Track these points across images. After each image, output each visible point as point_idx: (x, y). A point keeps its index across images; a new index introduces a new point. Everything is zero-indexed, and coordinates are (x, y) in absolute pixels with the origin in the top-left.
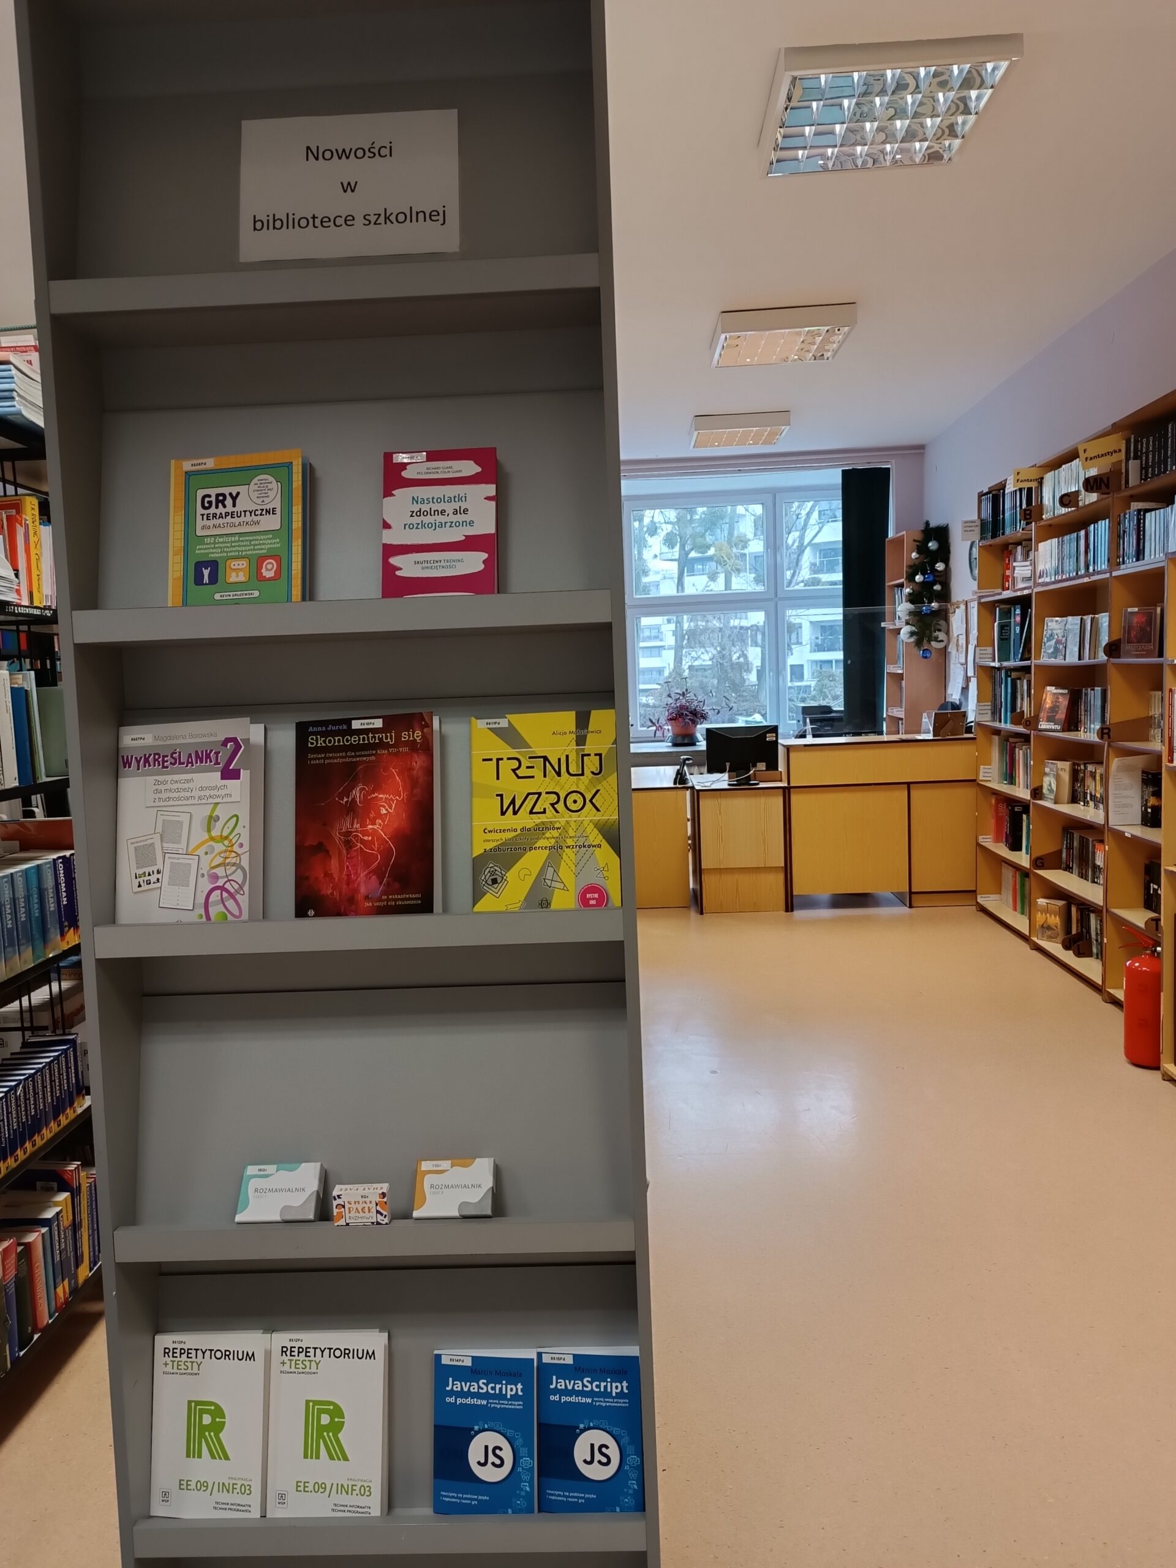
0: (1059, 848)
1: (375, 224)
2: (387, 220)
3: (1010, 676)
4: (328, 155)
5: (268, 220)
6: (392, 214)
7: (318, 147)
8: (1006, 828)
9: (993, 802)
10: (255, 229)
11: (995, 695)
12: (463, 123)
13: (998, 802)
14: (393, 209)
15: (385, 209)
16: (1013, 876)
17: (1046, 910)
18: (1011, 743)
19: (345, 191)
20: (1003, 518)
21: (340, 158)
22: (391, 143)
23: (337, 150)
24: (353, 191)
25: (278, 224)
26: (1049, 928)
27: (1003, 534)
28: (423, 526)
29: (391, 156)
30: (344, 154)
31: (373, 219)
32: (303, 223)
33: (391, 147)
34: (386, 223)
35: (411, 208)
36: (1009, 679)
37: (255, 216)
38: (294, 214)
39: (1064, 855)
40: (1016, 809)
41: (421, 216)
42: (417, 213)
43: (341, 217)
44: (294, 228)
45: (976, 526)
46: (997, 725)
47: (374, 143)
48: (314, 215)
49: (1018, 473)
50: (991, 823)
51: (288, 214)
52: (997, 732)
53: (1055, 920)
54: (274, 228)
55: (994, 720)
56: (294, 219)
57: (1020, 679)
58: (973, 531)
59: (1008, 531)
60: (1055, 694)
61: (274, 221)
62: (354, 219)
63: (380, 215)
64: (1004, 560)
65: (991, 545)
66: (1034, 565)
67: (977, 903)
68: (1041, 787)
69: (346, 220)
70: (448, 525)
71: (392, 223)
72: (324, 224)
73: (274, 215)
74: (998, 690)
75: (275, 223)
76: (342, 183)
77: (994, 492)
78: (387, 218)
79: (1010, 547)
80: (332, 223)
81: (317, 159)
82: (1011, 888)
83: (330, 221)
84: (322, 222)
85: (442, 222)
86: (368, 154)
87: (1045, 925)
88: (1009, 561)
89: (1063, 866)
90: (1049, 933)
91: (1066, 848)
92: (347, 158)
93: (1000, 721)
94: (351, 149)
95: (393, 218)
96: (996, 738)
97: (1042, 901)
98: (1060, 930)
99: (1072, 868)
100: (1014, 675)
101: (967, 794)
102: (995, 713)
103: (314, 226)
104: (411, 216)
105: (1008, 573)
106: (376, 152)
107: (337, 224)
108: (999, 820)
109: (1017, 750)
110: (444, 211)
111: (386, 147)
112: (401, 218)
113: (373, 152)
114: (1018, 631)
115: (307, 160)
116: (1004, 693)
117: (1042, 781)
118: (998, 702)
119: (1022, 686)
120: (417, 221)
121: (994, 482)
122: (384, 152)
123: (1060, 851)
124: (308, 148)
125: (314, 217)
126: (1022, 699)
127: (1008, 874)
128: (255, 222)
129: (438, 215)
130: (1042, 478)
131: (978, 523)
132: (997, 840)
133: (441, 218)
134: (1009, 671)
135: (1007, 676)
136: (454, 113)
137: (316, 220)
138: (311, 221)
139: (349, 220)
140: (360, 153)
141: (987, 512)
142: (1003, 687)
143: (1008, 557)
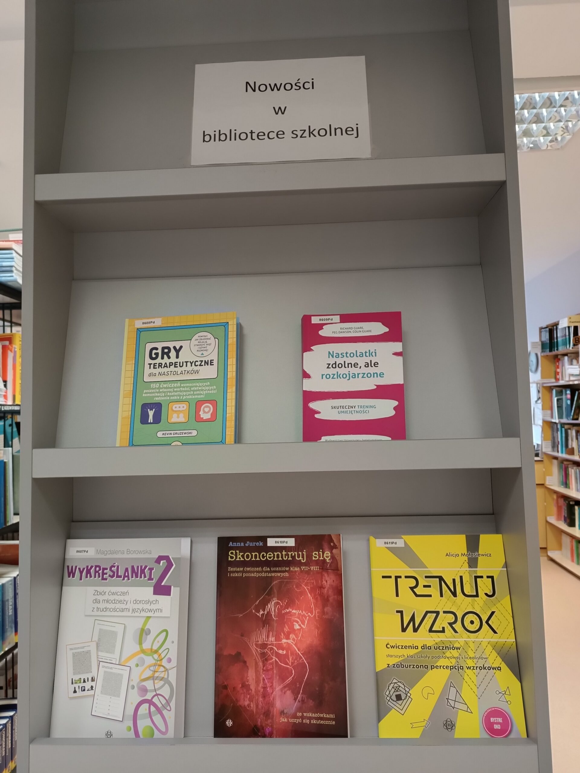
1: (301, 137)
2: (311, 134)
4: (263, 88)
5: (215, 135)
6: (315, 130)
7: (255, 83)
9: (555, 497)
10: (204, 141)
11: (553, 437)
12: (369, 65)
13: (558, 497)
14: (315, 127)
15: (309, 127)
16: (570, 542)
18: (565, 465)
19: (277, 114)
20: (557, 342)
21: (272, 90)
22: (313, 79)
23: (270, 85)
24: (283, 113)
25: (223, 137)
27: (557, 350)
28: (338, 376)
29: (313, 88)
30: (276, 87)
31: (299, 133)
32: (243, 136)
33: (313, 82)
34: (310, 136)
35: (330, 125)
36: (563, 429)
37: (204, 132)
38: (235, 130)
40: (571, 503)
41: (339, 131)
42: (335, 129)
43: (274, 132)
44: (235, 140)
45: (539, 345)
46: (555, 454)
47: (299, 79)
48: (252, 131)
49: (570, 318)
50: (554, 509)
51: (231, 130)
52: (556, 458)
54: (220, 140)
55: (553, 451)
56: (235, 133)
57: (570, 429)
58: (537, 347)
59: (560, 348)
61: (220, 135)
62: (284, 134)
63: (305, 131)
65: (547, 356)
67: (548, 556)
69: (277, 135)
70: (360, 376)
71: (315, 136)
72: (260, 137)
73: (220, 131)
74: (555, 434)
75: (220, 136)
76: (274, 108)
77: (550, 328)
78: (310, 133)
79: (559, 357)
80: (266, 137)
81: (254, 91)
82: (569, 548)
83: (264, 135)
84: (258, 136)
85: (356, 136)
86: (294, 87)
92: (278, 90)
93: (558, 452)
94: (281, 84)
95: (315, 133)
96: (555, 462)
100: (566, 427)
101: (540, 491)
102: (554, 446)
103: (252, 139)
104: (330, 131)
105: (558, 370)
106: (301, 85)
107: (270, 137)
108: (559, 508)
109: (570, 469)
110: (357, 128)
111: (309, 83)
112: (322, 132)
113: (299, 86)
114: (569, 402)
115: (247, 91)
116: (559, 436)
118: (556, 441)
119: (572, 433)
120: (336, 135)
121: (550, 321)
122: (307, 86)
124: (247, 83)
125: (252, 132)
126: (572, 440)
127: (566, 540)
128: (204, 136)
129: (353, 130)
131: (540, 343)
132: (558, 519)
133: (355, 132)
134: (563, 425)
135: (562, 427)
136: (363, 58)
137: (253, 134)
138: (249, 135)
139: (280, 134)
140: (288, 87)
141: (546, 337)
142: (559, 433)
143: (558, 362)
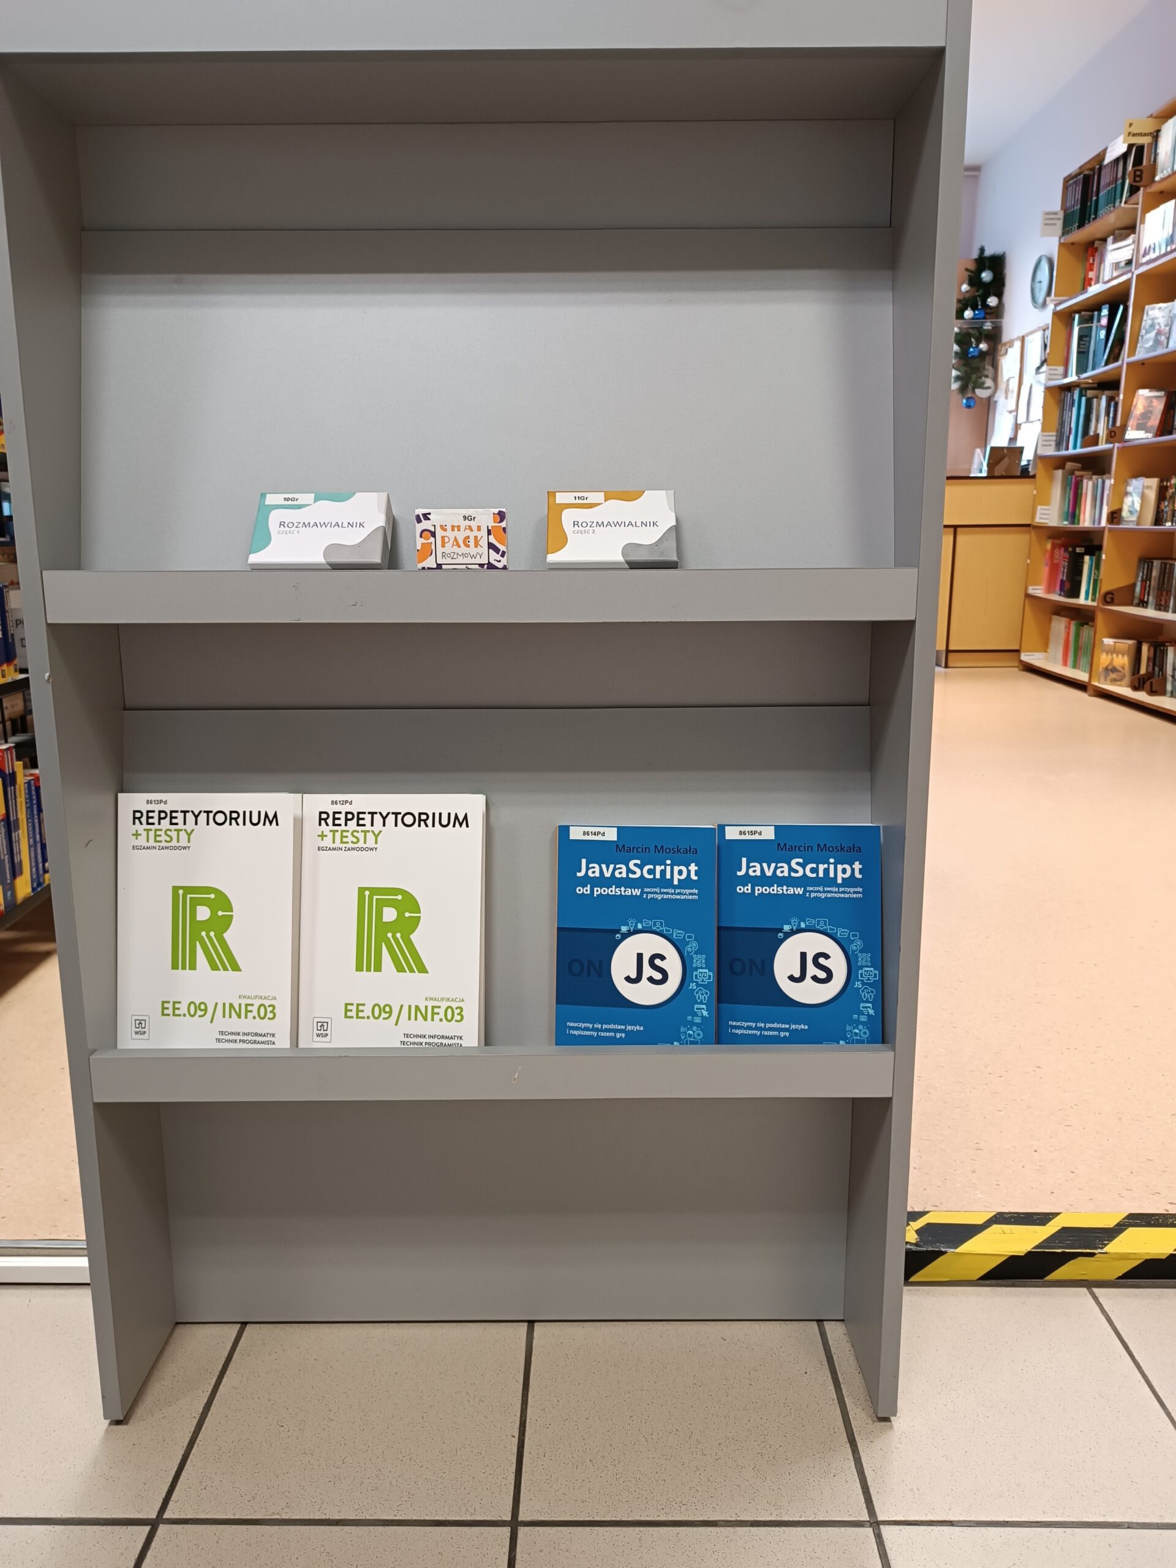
0: (1130, 582)
3: (1085, 396)
8: (1062, 576)
9: (1049, 546)
11: (1062, 424)
13: (1054, 545)
16: (1066, 627)
17: (1112, 651)
18: (1076, 477)
20: (1097, 197)
26: (1114, 670)
27: (1095, 223)
36: (1084, 399)
39: (1138, 589)
40: (1078, 550)
45: (1059, 219)
46: (1062, 452)
49: (1131, 125)
50: (1044, 571)
52: (1062, 461)
53: (1123, 661)
55: (1058, 447)
57: (1097, 397)
58: (1054, 224)
60: (1149, 397)
64: (1087, 260)
65: (1072, 242)
66: (1138, 242)
67: (1021, 662)
68: (1120, 510)
74: (1066, 417)
77: (1086, 172)
79: (1097, 244)
82: (1062, 642)
87: (1110, 667)
88: (1094, 260)
89: (1136, 601)
90: (1113, 676)
91: (1142, 581)
93: (1067, 445)
96: (1060, 469)
97: (1109, 641)
98: (1127, 671)
99: (1147, 603)
100: (1090, 393)
101: (1021, 539)
102: (1061, 437)
105: (1091, 275)
108: (1054, 568)
109: (1085, 481)
114: (1103, 334)
116: (1074, 417)
117: (1122, 502)
118: (1067, 429)
119: (1099, 405)
121: (1088, 156)
123: (1134, 586)
126: (1097, 421)
127: (1060, 619)
130: (1158, 131)
131: (1062, 213)
132: (1050, 585)
134: (1084, 390)
135: (1081, 393)
141: (1075, 199)
142: (1075, 410)
143: (1093, 256)
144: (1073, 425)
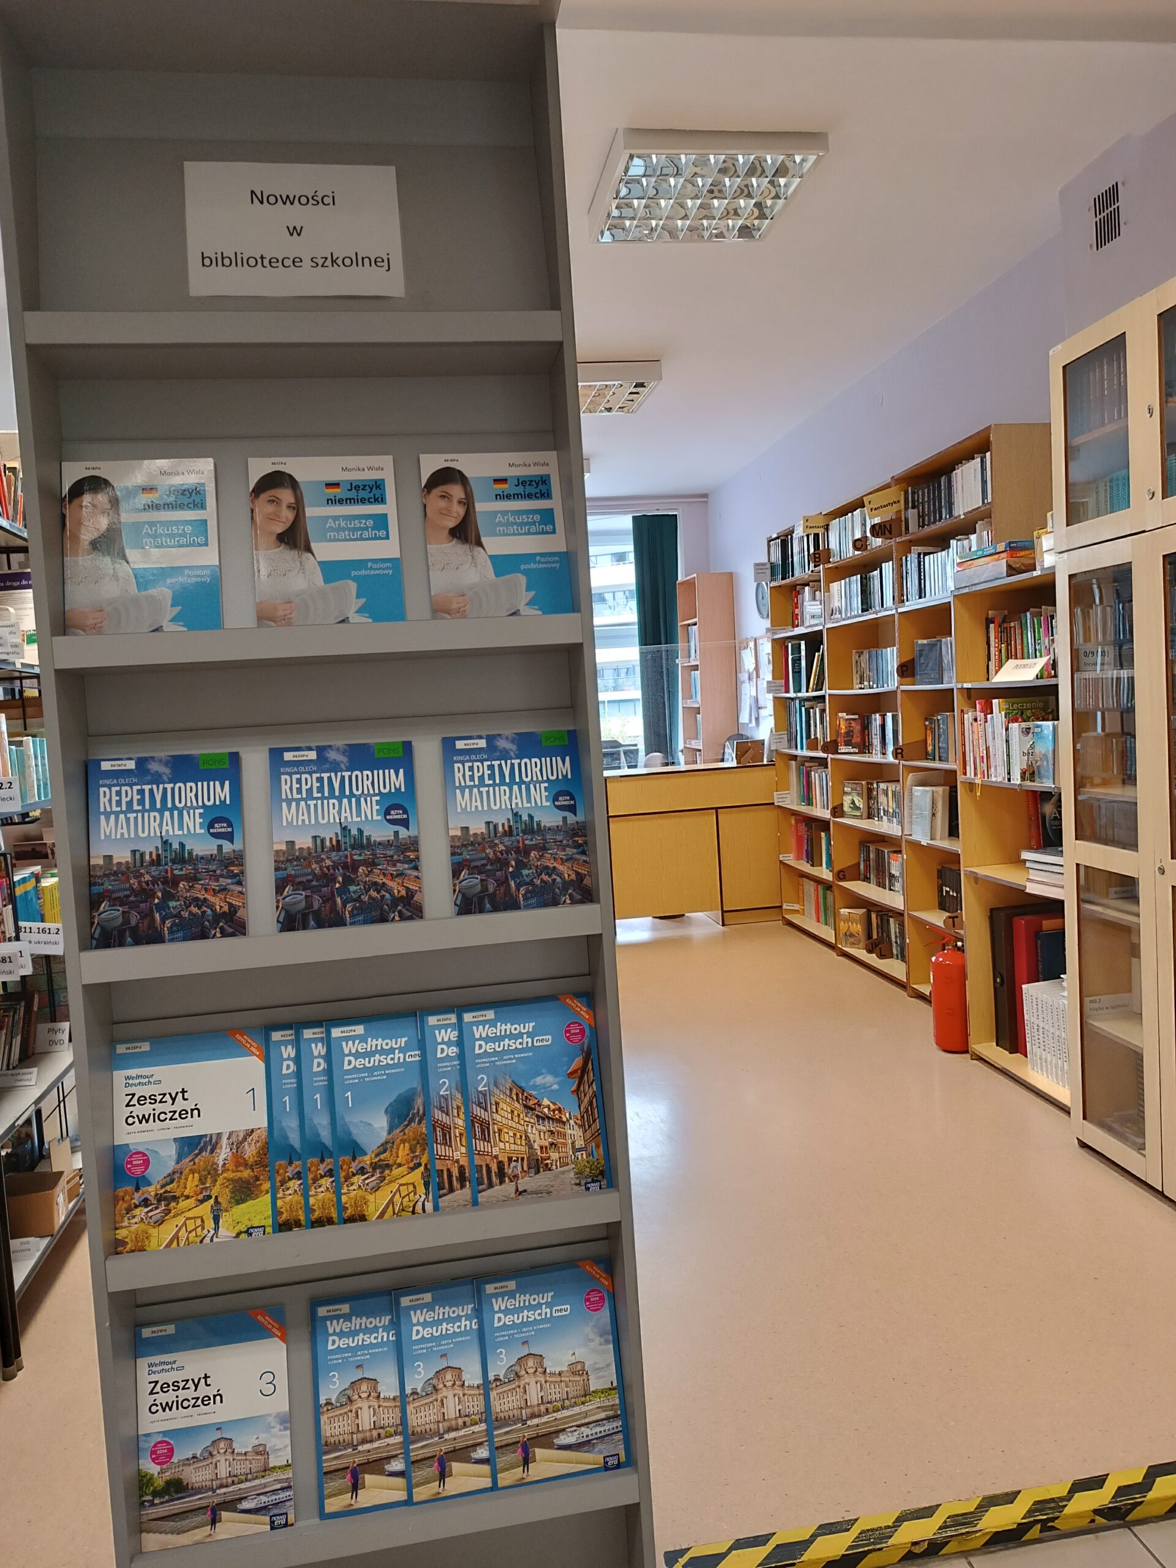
0: (856, 861)
1: (322, 266)
3: (804, 706)
4: (272, 200)
5: (216, 257)
6: (338, 258)
7: (262, 192)
8: (806, 846)
9: (793, 822)
10: (204, 265)
11: (790, 724)
12: (400, 178)
13: (798, 822)
14: (339, 254)
15: (332, 254)
16: (815, 889)
17: (849, 919)
18: (806, 767)
19: (291, 235)
20: (792, 561)
21: (284, 203)
22: (333, 193)
23: (281, 196)
24: (299, 235)
26: (852, 935)
27: (793, 576)
29: (334, 204)
30: (288, 200)
31: (320, 262)
32: (252, 262)
33: (333, 197)
34: (333, 266)
35: (356, 253)
36: (803, 709)
37: (202, 253)
38: (242, 253)
39: (862, 867)
41: (366, 261)
42: (363, 259)
43: (289, 258)
44: (242, 266)
45: (767, 568)
46: (793, 752)
47: (317, 192)
48: (262, 255)
50: (793, 841)
52: (794, 758)
53: (858, 928)
54: (223, 265)
55: (790, 747)
56: (242, 258)
57: (813, 708)
58: (764, 573)
59: (797, 573)
60: (847, 720)
62: (301, 261)
63: (326, 258)
64: (793, 600)
65: (780, 586)
66: (824, 604)
67: (784, 917)
68: (842, 806)
71: (339, 266)
72: (273, 264)
73: (222, 253)
74: (793, 720)
75: (223, 260)
76: (288, 228)
77: (782, 538)
78: (333, 262)
79: (797, 588)
80: (280, 264)
81: (262, 202)
82: (813, 901)
83: (278, 261)
84: (270, 262)
85: (387, 269)
86: (311, 201)
87: (848, 933)
88: (797, 601)
89: (862, 877)
90: (852, 940)
91: (864, 861)
92: (292, 203)
93: (796, 748)
94: (295, 196)
95: (339, 261)
96: (793, 764)
97: (844, 911)
98: (862, 936)
99: (870, 878)
100: (807, 704)
101: (767, 816)
102: (792, 741)
103: (263, 266)
104: (357, 260)
105: (797, 611)
107: (285, 264)
108: (799, 839)
110: (388, 258)
111: (329, 197)
112: (347, 262)
113: (317, 200)
115: (252, 203)
116: (799, 721)
117: (842, 799)
118: (794, 731)
119: (814, 713)
120: (363, 266)
121: (782, 528)
122: (326, 200)
123: (859, 864)
124: (252, 192)
125: (262, 258)
126: (816, 726)
127: (810, 887)
128: (203, 258)
129: (383, 261)
130: (828, 525)
131: (769, 566)
132: (797, 856)
133: (386, 264)
134: (803, 701)
135: (801, 706)
136: (392, 169)
137: (264, 260)
138: (259, 261)
139: (296, 262)
140: (304, 201)
141: (776, 556)
143: (796, 596)
144: (798, 728)
